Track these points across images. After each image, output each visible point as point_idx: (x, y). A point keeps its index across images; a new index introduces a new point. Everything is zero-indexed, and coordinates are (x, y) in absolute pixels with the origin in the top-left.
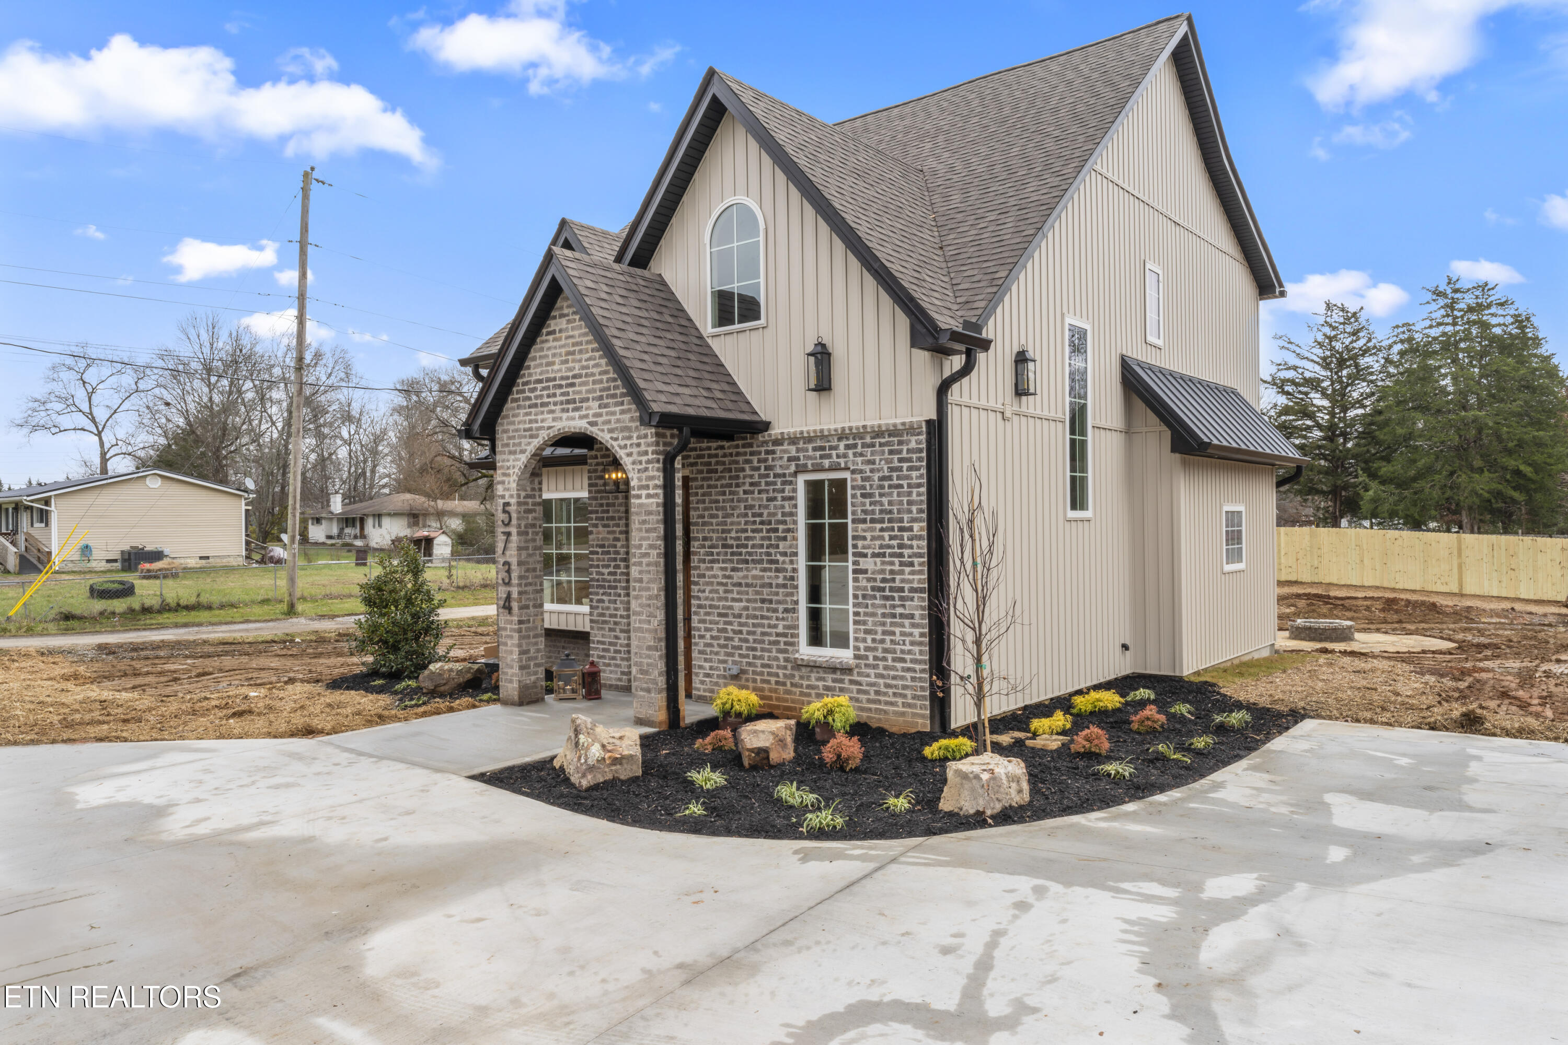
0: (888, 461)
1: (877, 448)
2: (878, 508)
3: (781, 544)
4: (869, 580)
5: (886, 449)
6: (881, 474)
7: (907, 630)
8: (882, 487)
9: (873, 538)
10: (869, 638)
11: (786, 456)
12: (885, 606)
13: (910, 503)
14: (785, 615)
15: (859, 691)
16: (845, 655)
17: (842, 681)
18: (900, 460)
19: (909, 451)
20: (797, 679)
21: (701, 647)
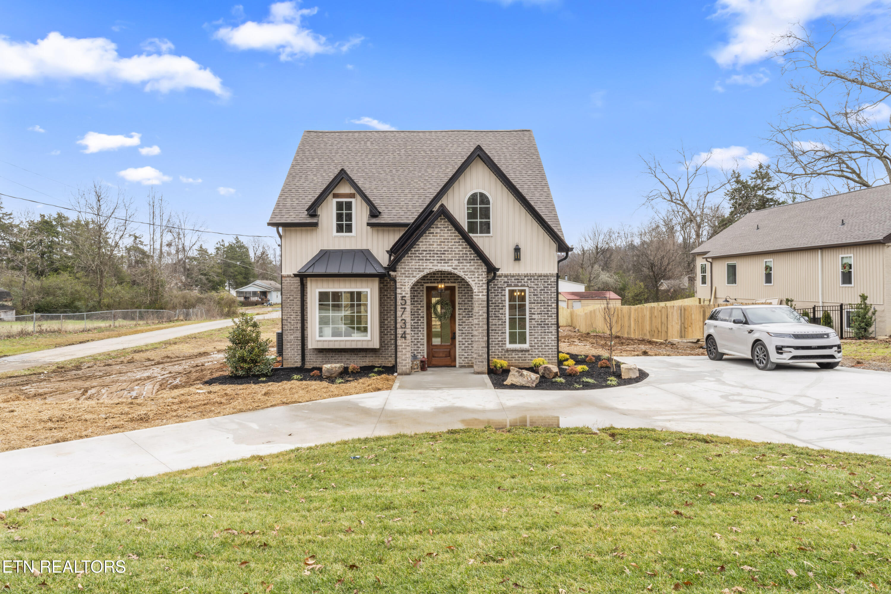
0: (543, 285)
1: (539, 280)
2: (539, 299)
3: (501, 311)
4: (536, 322)
5: (543, 281)
6: (541, 289)
8: (541, 293)
9: (538, 309)
11: (503, 281)
12: (542, 330)
13: (551, 298)
14: (501, 334)
15: (532, 357)
16: (526, 346)
17: (525, 354)
18: (548, 284)
19: (551, 282)
20: (507, 356)
21: (463, 348)
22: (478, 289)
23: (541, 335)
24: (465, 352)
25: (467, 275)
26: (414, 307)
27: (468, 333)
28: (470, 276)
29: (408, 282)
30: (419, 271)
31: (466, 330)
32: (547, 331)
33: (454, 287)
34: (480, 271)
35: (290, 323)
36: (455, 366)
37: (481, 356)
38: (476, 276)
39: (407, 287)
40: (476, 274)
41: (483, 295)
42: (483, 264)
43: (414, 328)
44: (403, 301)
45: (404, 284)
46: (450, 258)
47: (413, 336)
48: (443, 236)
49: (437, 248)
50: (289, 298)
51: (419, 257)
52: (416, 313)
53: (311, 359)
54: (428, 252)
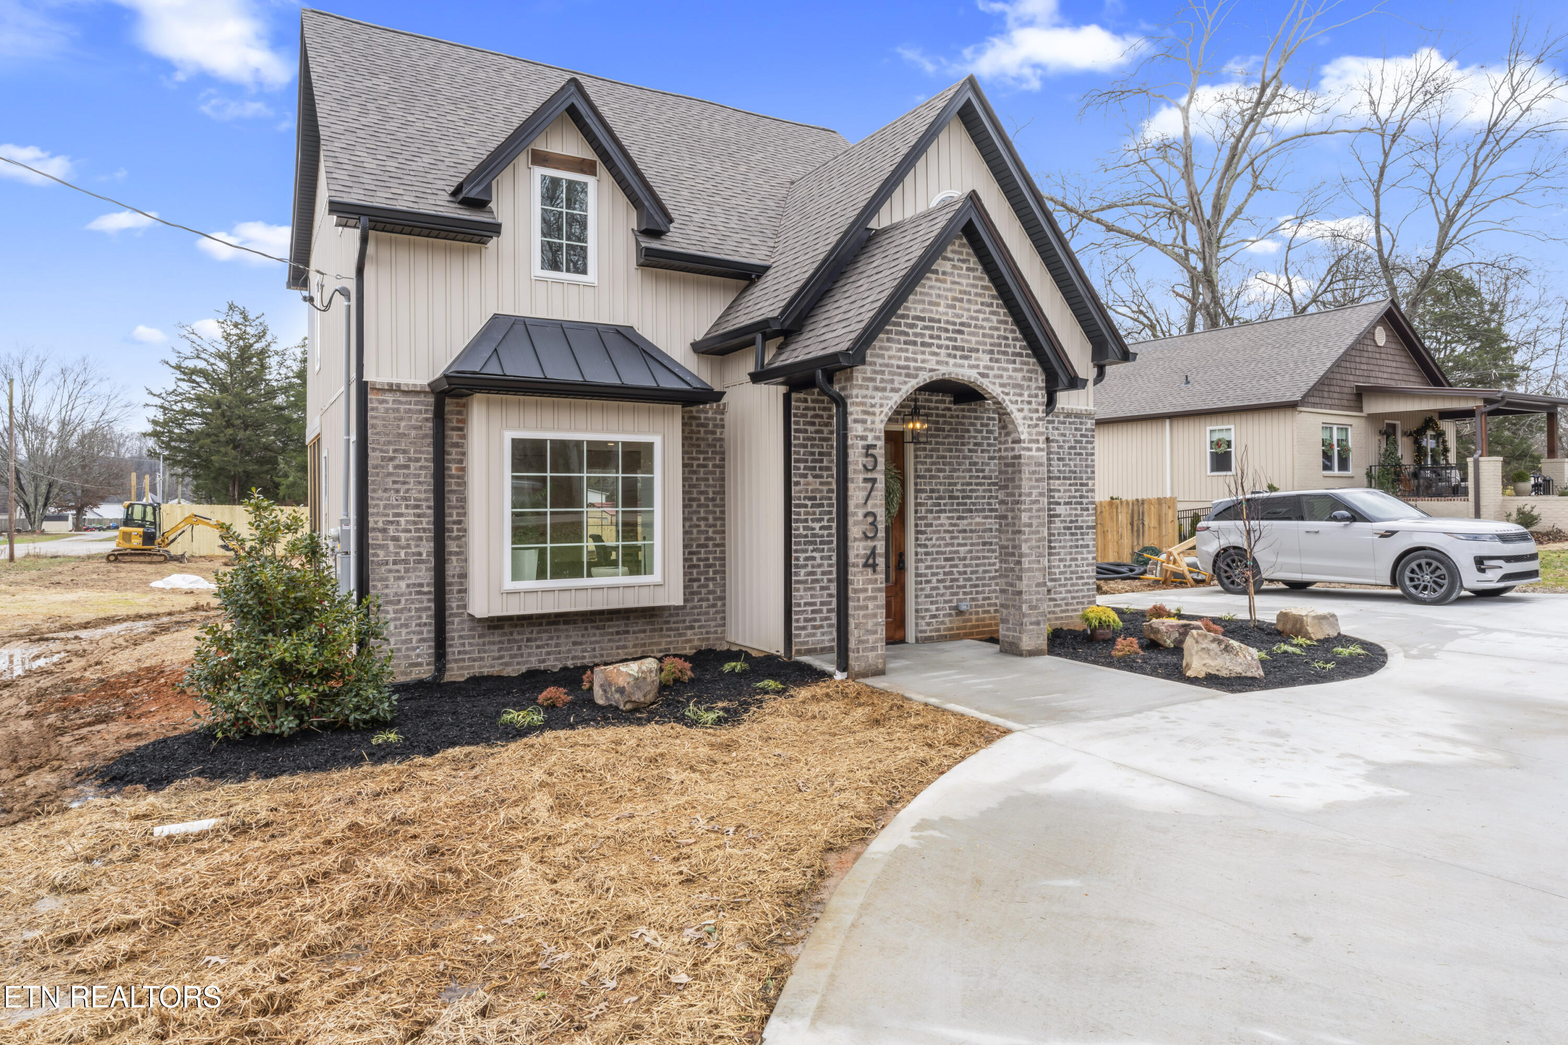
0: (1075, 436)
21: (927, 591)
22: (1030, 434)
23: (1071, 553)
24: (932, 603)
25: (1007, 394)
26: (821, 484)
27: (937, 553)
28: (1014, 398)
29: (881, 406)
30: (908, 375)
31: (933, 546)
32: (1080, 542)
33: (902, 434)
34: (1034, 385)
35: (396, 539)
36: (903, 641)
38: (1026, 398)
39: (877, 419)
40: (1026, 393)
41: (1039, 449)
42: (1040, 369)
43: (822, 543)
44: (870, 459)
45: (871, 410)
46: (973, 346)
47: (820, 566)
48: (958, 283)
49: (947, 314)
50: (392, 459)
51: (907, 334)
52: (825, 502)
53: (465, 652)
54: (927, 324)
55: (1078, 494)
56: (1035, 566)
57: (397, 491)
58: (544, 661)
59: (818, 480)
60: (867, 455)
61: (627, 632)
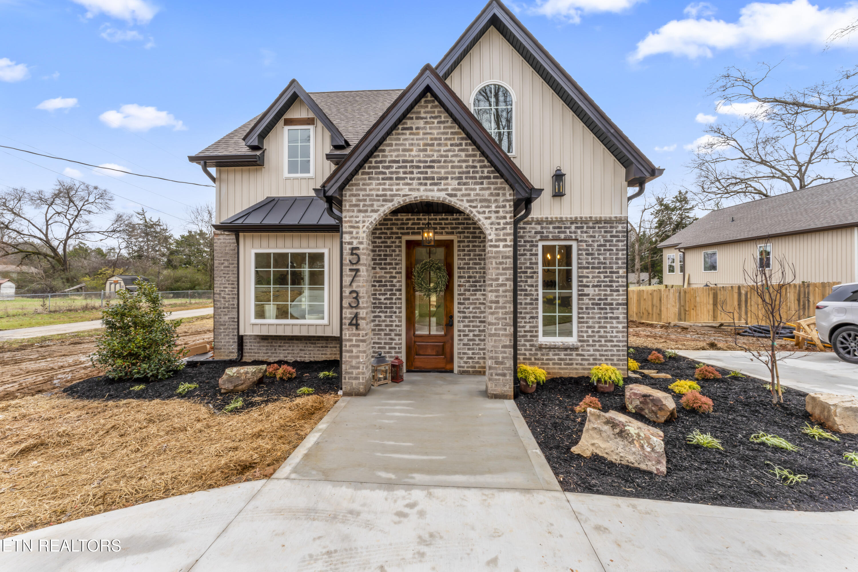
0: (603, 237)
1: (597, 229)
2: (596, 261)
3: (529, 280)
4: (590, 299)
5: (603, 230)
6: (599, 243)
7: (615, 325)
8: (600, 250)
9: (593, 277)
10: (590, 331)
11: (533, 231)
12: (601, 313)
13: (617, 259)
14: (531, 320)
15: (582, 360)
16: (572, 340)
17: (571, 355)
18: (611, 236)
19: (617, 232)
20: (539, 356)
21: (466, 341)
22: (497, 235)
23: (600, 323)
24: (469, 349)
25: (475, 207)
26: (385, 273)
27: (473, 317)
28: (481, 210)
29: (364, 222)
30: (384, 201)
31: (470, 312)
32: (610, 315)
33: (452, 241)
34: (501, 198)
36: (451, 371)
37: (502, 363)
38: (493, 208)
39: (361, 231)
40: (493, 206)
41: (505, 246)
42: (507, 187)
43: (385, 308)
44: (355, 256)
45: (356, 225)
46: (443, 175)
47: (384, 321)
48: (430, 134)
49: (419, 156)
50: (223, 264)
51: (385, 173)
52: (388, 284)
53: (252, 349)
54: (401, 164)
55: (607, 279)
56: (501, 332)
57: (225, 277)
58: (286, 357)
59: (383, 271)
60: (352, 254)
61: (327, 347)
